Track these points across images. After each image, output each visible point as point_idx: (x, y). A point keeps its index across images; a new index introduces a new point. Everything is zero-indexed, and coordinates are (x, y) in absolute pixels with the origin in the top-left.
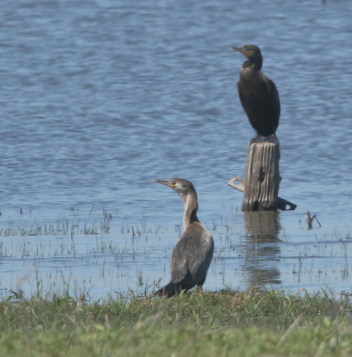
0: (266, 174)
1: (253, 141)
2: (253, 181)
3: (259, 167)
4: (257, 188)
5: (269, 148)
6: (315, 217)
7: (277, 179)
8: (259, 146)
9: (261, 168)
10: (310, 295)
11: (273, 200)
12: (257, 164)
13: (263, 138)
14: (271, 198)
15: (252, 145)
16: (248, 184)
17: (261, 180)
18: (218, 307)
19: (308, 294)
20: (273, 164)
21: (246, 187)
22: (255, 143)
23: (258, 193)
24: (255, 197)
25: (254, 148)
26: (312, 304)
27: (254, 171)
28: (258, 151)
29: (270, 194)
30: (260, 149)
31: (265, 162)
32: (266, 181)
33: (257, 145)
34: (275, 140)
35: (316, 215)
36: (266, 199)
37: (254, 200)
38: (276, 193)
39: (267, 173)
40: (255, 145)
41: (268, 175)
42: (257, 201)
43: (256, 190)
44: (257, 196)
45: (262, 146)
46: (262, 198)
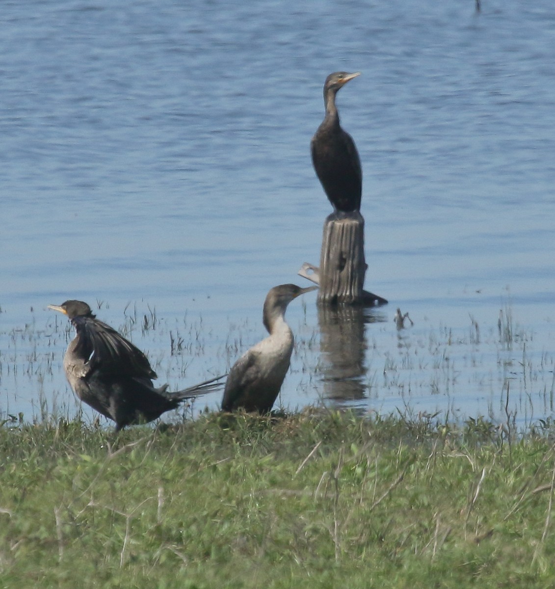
0: (347, 261)
1: (331, 218)
2: (330, 270)
3: (338, 251)
4: (336, 279)
5: (351, 227)
6: (407, 315)
7: (361, 267)
8: (338, 224)
9: (341, 254)
10: (382, 418)
11: (356, 294)
12: (335, 248)
13: (343, 213)
14: (355, 292)
15: (330, 224)
16: (324, 274)
17: (341, 267)
18: (265, 433)
19: (379, 416)
20: (357, 249)
21: (322, 277)
22: (333, 221)
23: (337, 285)
24: (333, 290)
25: (332, 227)
26: (384, 428)
27: (331, 256)
28: (337, 231)
29: (353, 286)
30: (340, 228)
31: (346, 244)
32: (348, 269)
33: (335, 223)
34: (359, 216)
35: (408, 313)
36: (348, 293)
37: (332, 295)
38: (361, 284)
39: (349, 259)
40: (334, 223)
41: (350, 262)
42: (336, 296)
43: (334, 280)
44: (336, 288)
45: (342, 224)
46: (343, 292)
